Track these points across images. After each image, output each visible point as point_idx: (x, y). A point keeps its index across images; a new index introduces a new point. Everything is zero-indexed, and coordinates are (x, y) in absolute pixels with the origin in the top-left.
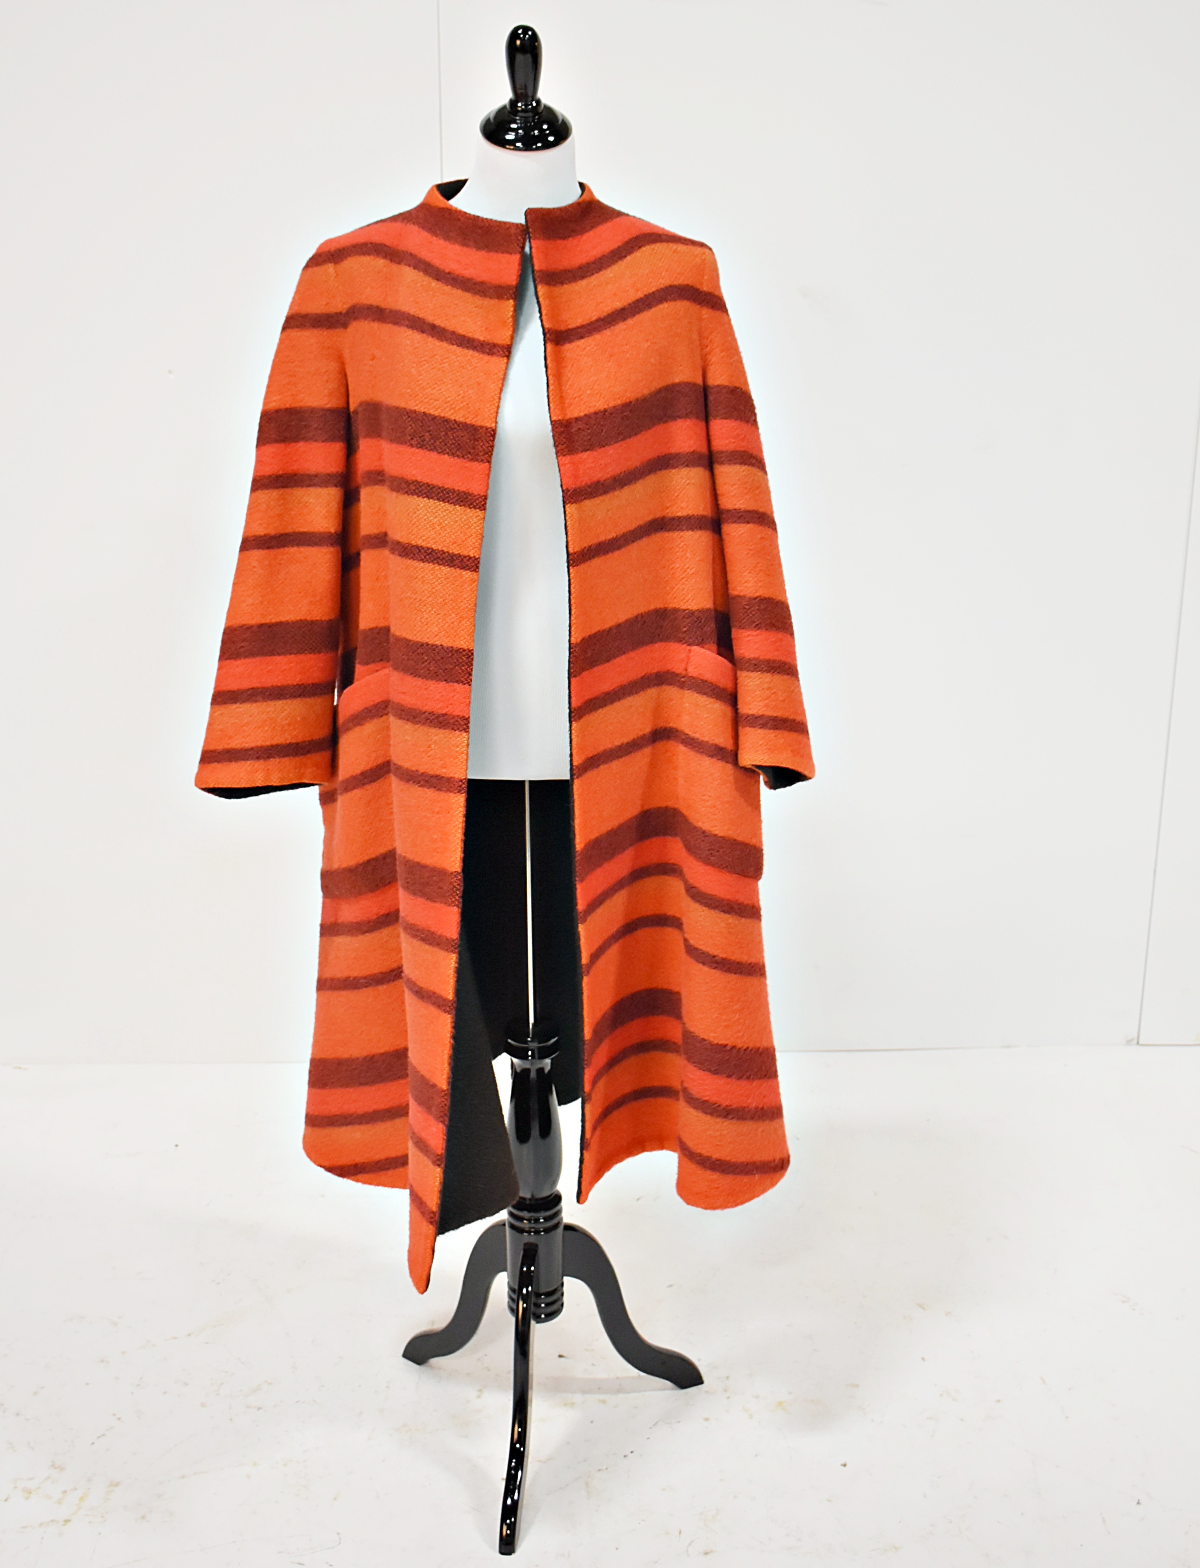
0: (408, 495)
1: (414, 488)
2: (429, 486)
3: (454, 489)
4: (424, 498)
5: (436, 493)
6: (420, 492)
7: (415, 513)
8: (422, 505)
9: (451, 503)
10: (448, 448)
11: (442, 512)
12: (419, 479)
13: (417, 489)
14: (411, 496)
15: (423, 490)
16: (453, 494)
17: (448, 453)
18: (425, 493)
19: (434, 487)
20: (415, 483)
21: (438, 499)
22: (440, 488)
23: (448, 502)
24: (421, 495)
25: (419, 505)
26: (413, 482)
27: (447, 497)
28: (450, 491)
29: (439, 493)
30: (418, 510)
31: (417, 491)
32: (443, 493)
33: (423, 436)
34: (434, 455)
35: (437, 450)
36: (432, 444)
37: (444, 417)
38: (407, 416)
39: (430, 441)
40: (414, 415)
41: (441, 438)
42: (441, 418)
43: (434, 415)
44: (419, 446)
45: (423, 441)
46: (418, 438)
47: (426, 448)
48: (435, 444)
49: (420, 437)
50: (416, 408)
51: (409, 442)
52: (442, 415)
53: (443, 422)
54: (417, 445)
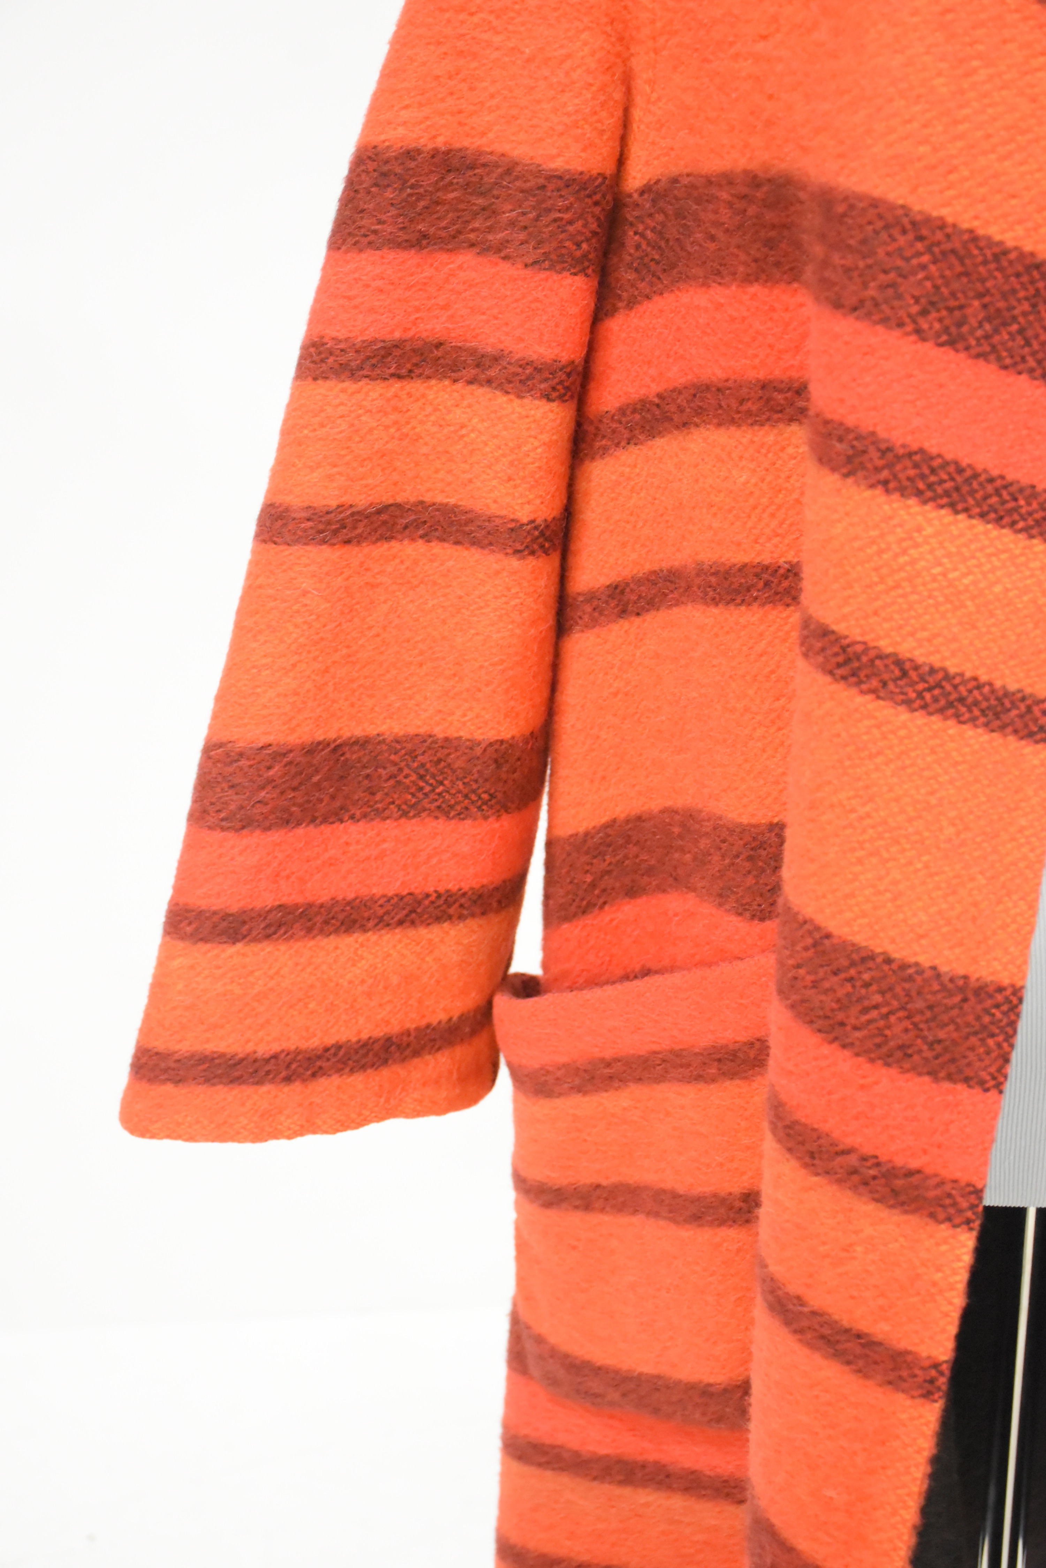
0: (887, 491)
1: (912, 472)
2: (960, 471)
3: (1033, 487)
4: (942, 507)
5: (979, 496)
6: (930, 486)
7: (904, 552)
8: (929, 530)
9: (1020, 531)
10: (1034, 354)
11: (989, 556)
12: (932, 446)
13: (923, 477)
14: (896, 496)
15: (942, 482)
16: (1029, 504)
17: (1031, 371)
18: (947, 494)
19: (976, 476)
20: (917, 458)
21: (982, 515)
22: (991, 480)
23: (1013, 523)
24: (933, 499)
25: (919, 529)
26: (910, 455)
27: (1010, 512)
28: (1021, 490)
29: (986, 497)
30: (917, 546)
31: (921, 485)
32: (1000, 496)
33: (961, 307)
34: (988, 372)
35: (999, 359)
36: (987, 337)
37: (1032, 254)
38: (910, 236)
39: (980, 325)
40: (939, 235)
41: (1014, 318)
42: (1022, 255)
43: (1001, 243)
44: (944, 338)
45: (959, 325)
46: (944, 313)
47: (967, 348)
48: (996, 339)
49: (950, 310)
50: (944, 212)
51: (914, 322)
52: (1028, 247)
53: (1028, 268)
54: (938, 335)
